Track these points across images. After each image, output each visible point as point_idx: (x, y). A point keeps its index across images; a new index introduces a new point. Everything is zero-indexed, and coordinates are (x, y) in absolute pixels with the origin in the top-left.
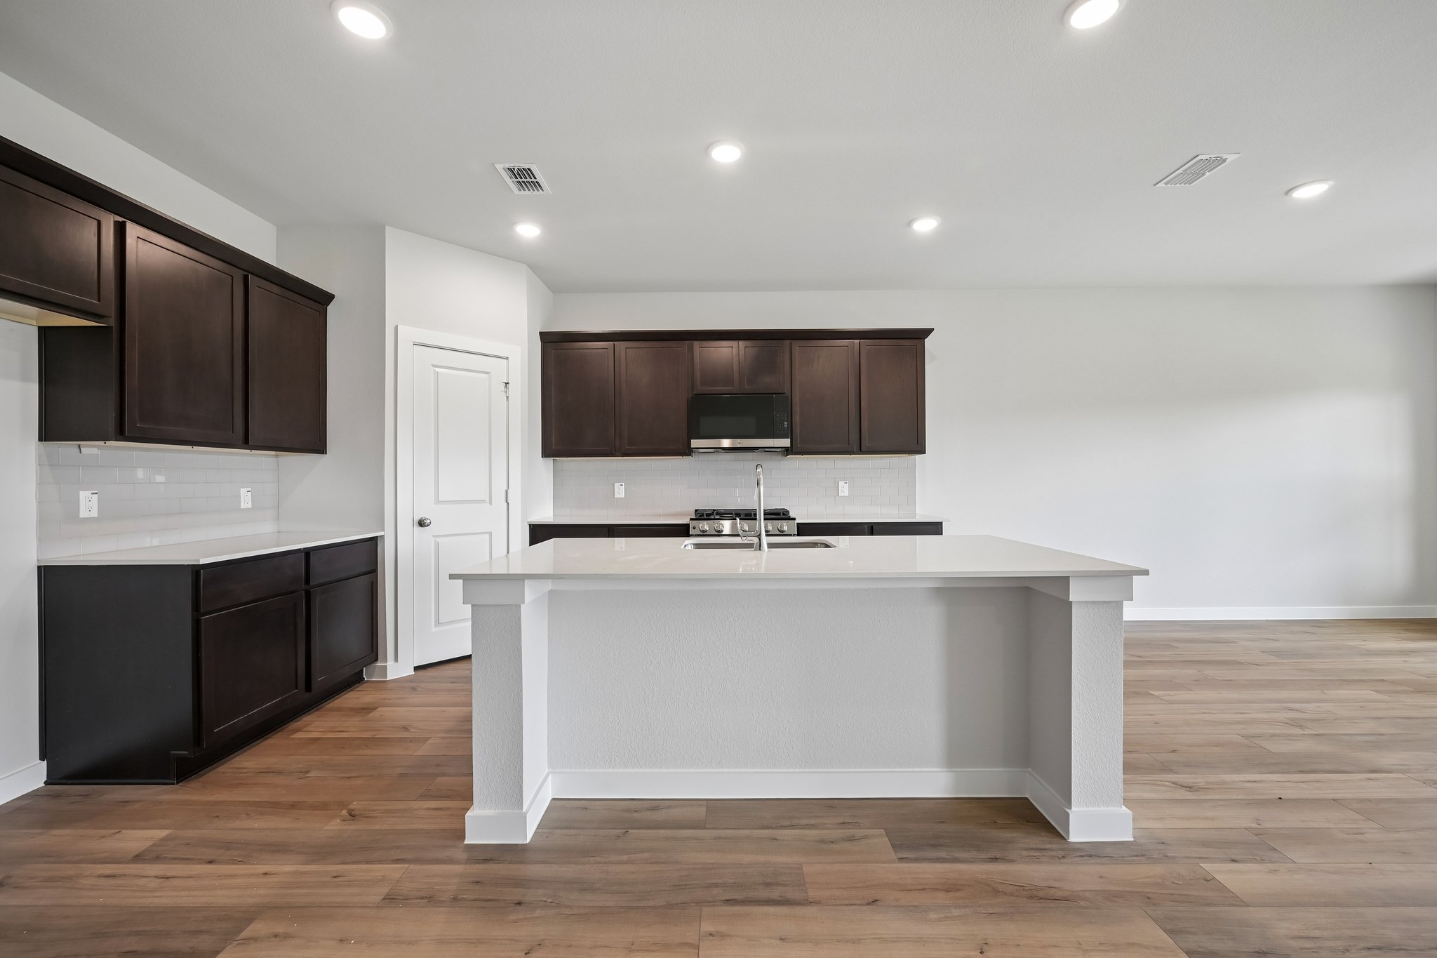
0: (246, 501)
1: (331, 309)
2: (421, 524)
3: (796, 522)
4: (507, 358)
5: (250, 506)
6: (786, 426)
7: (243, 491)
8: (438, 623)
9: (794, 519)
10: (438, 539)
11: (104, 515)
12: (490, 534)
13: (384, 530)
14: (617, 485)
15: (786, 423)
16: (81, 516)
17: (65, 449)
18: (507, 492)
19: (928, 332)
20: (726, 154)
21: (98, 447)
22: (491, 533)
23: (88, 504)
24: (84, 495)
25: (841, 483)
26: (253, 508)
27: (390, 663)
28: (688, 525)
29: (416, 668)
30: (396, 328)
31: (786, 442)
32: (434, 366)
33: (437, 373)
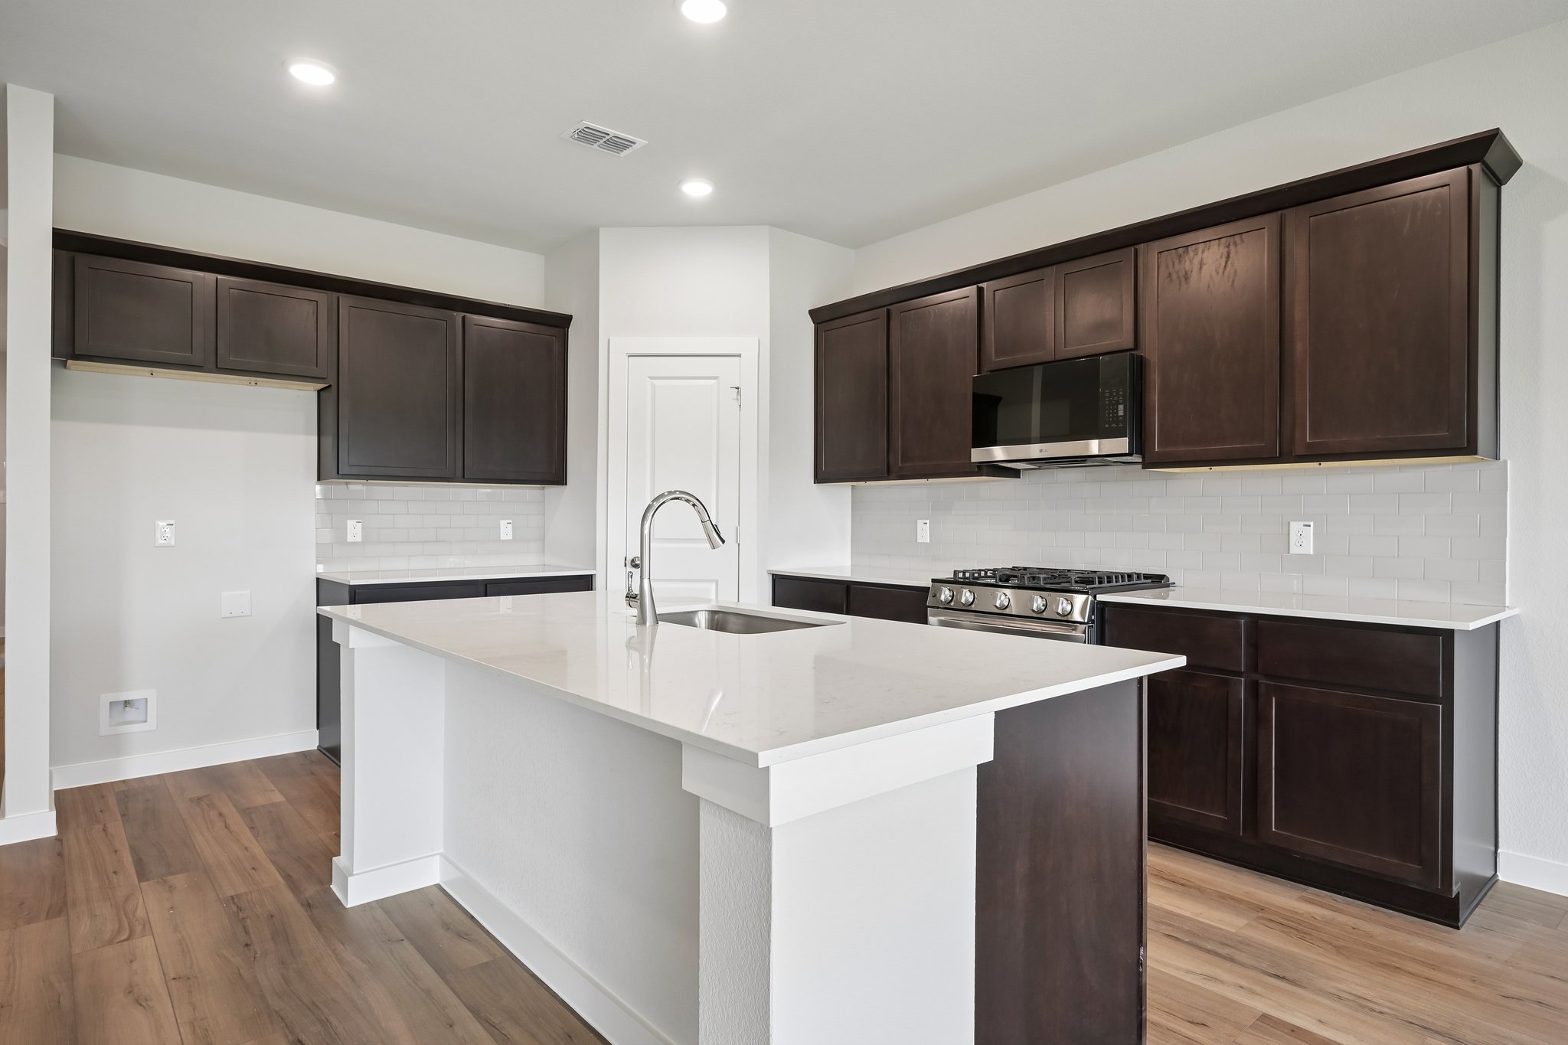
0: (506, 531)
1: (573, 331)
4: (740, 356)
5: (510, 537)
6: (1121, 413)
7: (503, 523)
11: (366, 540)
12: (717, 582)
13: (595, 569)
14: (920, 523)
15: (1121, 407)
16: (348, 540)
17: (339, 488)
18: (737, 529)
21: (363, 484)
23: (354, 531)
24: (351, 523)
26: (514, 540)
28: (927, 589)
30: (609, 341)
31: (1121, 445)
32: (651, 378)
33: (654, 386)
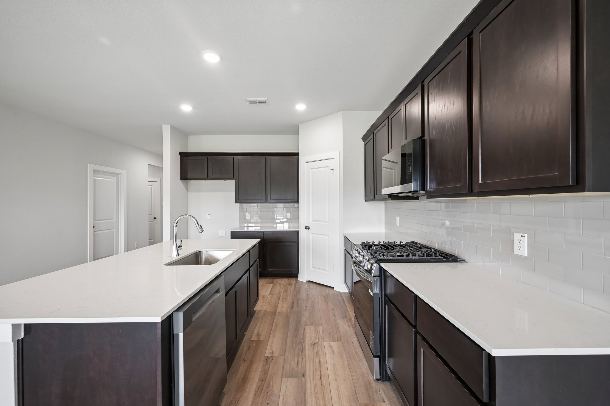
0: (288, 216)
2: (306, 228)
4: (334, 158)
6: (411, 171)
8: (312, 267)
10: (312, 235)
11: (251, 218)
13: (299, 229)
15: (411, 168)
16: (247, 218)
18: (334, 218)
24: (247, 214)
26: (291, 218)
32: (312, 169)
33: (312, 171)
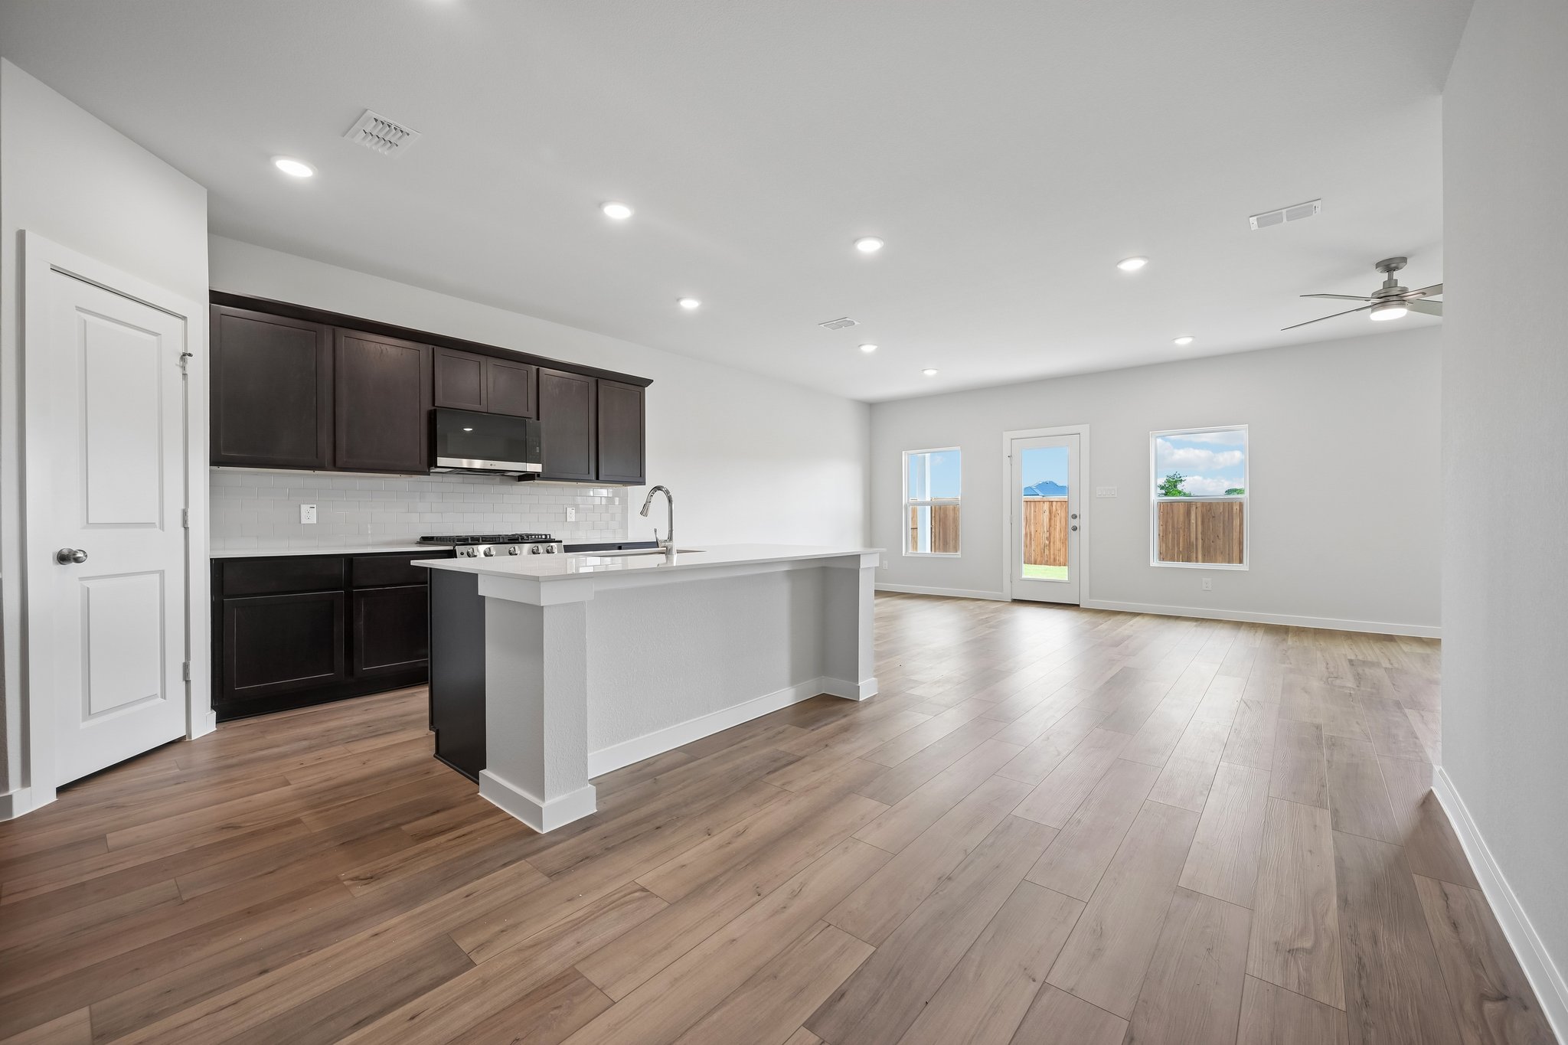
2: (63, 558)
3: (563, 544)
4: (184, 317)
6: (538, 451)
8: (89, 713)
9: (561, 542)
10: (87, 584)
12: (162, 573)
14: (305, 508)
15: (538, 448)
18: (185, 513)
19: (650, 382)
20: (617, 212)
22: (163, 571)
25: (569, 510)
27: (15, 789)
29: (61, 790)
30: (21, 236)
31: (538, 467)
